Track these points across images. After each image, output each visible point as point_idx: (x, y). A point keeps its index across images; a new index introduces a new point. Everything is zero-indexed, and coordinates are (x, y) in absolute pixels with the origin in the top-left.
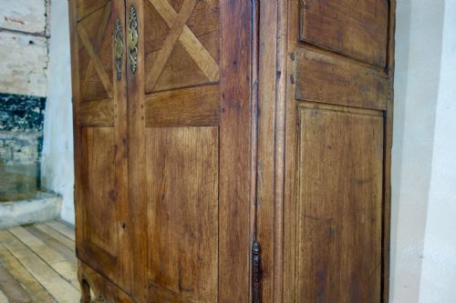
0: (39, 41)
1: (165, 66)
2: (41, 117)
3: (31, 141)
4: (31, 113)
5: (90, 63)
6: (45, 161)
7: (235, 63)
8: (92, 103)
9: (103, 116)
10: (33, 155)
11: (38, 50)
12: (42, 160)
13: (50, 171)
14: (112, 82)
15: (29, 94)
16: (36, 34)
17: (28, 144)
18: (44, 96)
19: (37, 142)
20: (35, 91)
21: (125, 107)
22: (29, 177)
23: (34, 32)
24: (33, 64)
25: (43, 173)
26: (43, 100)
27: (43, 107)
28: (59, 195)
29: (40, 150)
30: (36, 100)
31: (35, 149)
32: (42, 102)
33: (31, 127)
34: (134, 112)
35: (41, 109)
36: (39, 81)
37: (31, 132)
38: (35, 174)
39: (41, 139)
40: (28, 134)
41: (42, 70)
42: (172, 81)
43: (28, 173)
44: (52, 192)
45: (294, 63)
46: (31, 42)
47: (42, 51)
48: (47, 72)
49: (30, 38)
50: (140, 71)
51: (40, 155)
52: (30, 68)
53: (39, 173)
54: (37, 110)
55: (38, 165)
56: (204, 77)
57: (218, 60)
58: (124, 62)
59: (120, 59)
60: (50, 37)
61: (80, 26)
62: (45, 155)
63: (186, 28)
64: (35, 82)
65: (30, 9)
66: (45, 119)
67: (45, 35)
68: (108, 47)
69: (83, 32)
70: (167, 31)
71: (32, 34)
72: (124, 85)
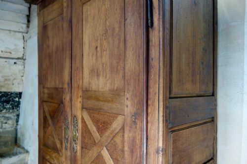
0: (19, 62)
1: (93, 162)
2: (19, 103)
3: (13, 117)
6: (20, 128)
8: (50, 150)
9: (56, 161)
11: (19, 67)
12: (19, 127)
13: (23, 135)
15: (13, 91)
16: (18, 58)
19: (16, 117)
20: (16, 89)
22: (10, 138)
23: (16, 57)
24: (15, 75)
25: (19, 135)
26: (20, 94)
27: (20, 97)
28: (27, 152)
29: (17, 121)
30: (16, 94)
31: (15, 121)
32: (20, 95)
35: (19, 99)
36: (18, 84)
38: (14, 136)
39: (18, 116)
41: (20, 77)
44: (23, 148)
46: (15, 63)
48: (23, 78)
49: (15, 61)
51: (17, 125)
53: (16, 134)
54: (17, 99)
55: (16, 130)
58: (69, 142)
59: (67, 139)
60: (25, 59)
61: (44, 103)
62: (20, 125)
63: (105, 148)
64: (17, 84)
65: (16, 45)
66: (21, 104)
67: (23, 59)
68: (61, 127)
69: (46, 109)
70: (95, 143)
71: (16, 59)
72: (69, 154)
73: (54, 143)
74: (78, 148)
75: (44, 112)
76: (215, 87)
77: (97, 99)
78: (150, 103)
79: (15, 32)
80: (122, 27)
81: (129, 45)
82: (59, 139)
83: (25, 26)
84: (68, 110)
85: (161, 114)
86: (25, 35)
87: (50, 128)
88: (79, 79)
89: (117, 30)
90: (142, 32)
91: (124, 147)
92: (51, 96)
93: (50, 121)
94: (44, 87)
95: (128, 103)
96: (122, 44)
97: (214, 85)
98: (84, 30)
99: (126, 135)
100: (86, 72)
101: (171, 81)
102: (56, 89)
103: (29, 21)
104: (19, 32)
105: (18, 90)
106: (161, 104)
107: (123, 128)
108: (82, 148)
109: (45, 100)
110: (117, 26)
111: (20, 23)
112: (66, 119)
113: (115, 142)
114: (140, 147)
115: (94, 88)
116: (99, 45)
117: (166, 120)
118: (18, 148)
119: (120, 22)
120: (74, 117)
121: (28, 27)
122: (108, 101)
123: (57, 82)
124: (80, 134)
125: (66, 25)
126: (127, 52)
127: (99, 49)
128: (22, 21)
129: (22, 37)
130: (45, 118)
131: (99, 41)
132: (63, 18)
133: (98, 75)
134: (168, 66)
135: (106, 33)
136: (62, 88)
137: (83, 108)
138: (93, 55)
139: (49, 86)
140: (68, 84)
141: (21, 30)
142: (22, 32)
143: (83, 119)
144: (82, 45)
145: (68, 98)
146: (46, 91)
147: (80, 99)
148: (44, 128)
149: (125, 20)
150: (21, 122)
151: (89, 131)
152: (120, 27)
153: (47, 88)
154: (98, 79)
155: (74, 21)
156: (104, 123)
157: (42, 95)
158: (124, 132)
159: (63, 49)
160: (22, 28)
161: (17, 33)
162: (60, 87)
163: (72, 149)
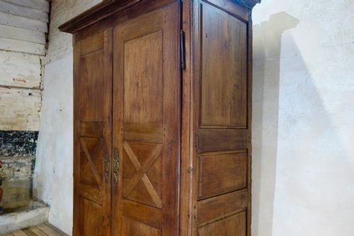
0: (35, 93)
1: (134, 189)
2: (35, 145)
3: (27, 163)
4: (28, 143)
6: (36, 178)
7: (169, 203)
8: (88, 186)
9: (95, 197)
10: (27, 173)
11: (35, 99)
12: (35, 176)
13: (41, 185)
14: (102, 181)
15: (27, 130)
16: (34, 88)
17: (25, 165)
18: (37, 130)
19: (31, 164)
21: (110, 199)
22: (24, 189)
23: (32, 87)
24: (30, 109)
25: (35, 186)
26: (37, 133)
27: (36, 138)
28: (47, 206)
29: (33, 169)
30: (32, 134)
31: (30, 169)
32: (35, 135)
33: (27, 152)
34: (116, 205)
35: (35, 140)
36: (34, 121)
37: (28, 157)
38: (29, 187)
39: (34, 161)
40: (25, 158)
41: (37, 113)
42: (137, 197)
43: (24, 186)
44: (42, 202)
45: (196, 210)
46: (30, 94)
47: (37, 100)
48: (40, 113)
49: (30, 91)
50: (120, 184)
51: (32, 173)
52: (29, 112)
53: (32, 185)
54: (32, 141)
55: (31, 180)
56: (154, 203)
57: (161, 198)
58: (110, 175)
59: (108, 172)
60: (43, 89)
61: (82, 139)
62: (37, 173)
63: (145, 175)
64: (32, 121)
65: (31, 72)
66: (38, 147)
67: (40, 89)
68: (100, 161)
69: (84, 144)
70: (135, 172)
71: (31, 89)
72: (109, 186)
73: (94, 178)
74: (119, 178)
75: (81, 147)
76: (249, 121)
77: (138, 131)
78: (183, 132)
79: (30, 54)
80: (161, 67)
81: (166, 83)
82: (99, 174)
83: (42, 47)
84: (109, 143)
85: (192, 141)
86: (42, 58)
87: (88, 163)
88: (121, 113)
89: (156, 69)
90: (176, 73)
91: (161, 171)
92: (89, 131)
93: (89, 157)
94: (81, 122)
95: (166, 133)
96: (160, 82)
97: (247, 118)
98: (126, 67)
99: (163, 161)
100: (127, 106)
101: (200, 113)
102: (96, 123)
103: (47, 41)
104: (35, 54)
105: (33, 129)
106: (192, 132)
107: (161, 155)
108: (123, 178)
109: (82, 135)
110: (156, 65)
111: (37, 43)
112: (106, 152)
113: (154, 167)
114: (175, 169)
115: (135, 121)
116: (140, 82)
117: (196, 146)
118: (35, 202)
119: (159, 63)
120: (115, 150)
121: (47, 48)
122: (148, 132)
123: (97, 116)
124: (121, 165)
125: (106, 59)
126: (165, 89)
127: (139, 85)
128: (39, 41)
129: (39, 61)
130: (83, 154)
131: (140, 78)
132: (103, 53)
133: (139, 109)
134: (198, 101)
135: (146, 71)
136: (102, 122)
137: (124, 140)
138: (134, 91)
139: (87, 120)
140: (109, 118)
141: (38, 52)
142: (39, 55)
143: (124, 150)
144: (123, 80)
145: (108, 132)
146: (84, 125)
147: (121, 132)
148: (82, 164)
149: (163, 61)
150: (37, 169)
151: (130, 161)
152: (159, 67)
153: (85, 122)
154: (139, 112)
155: (115, 56)
156: (144, 152)
157: (79, 130)
158: (162, 158)
159: (103, 82)
160: (40, 50)
161: (33, 56)
162: (100, 120)
163: (113, 181)
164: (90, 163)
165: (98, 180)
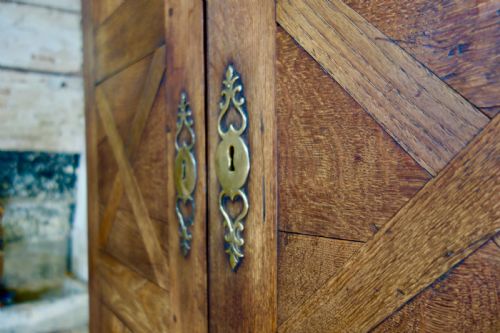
4: (61, 172)
5: (118, 179)
10: (62, 227)
14: (165, 248)
16: (70, 75)
17: (58, 214)
18: (78, 152)
19: (68, 211)
22: (56, 258)
32: (75, 159)
33: (62, 191)
35: (74, 168)
37: (62, 198)
39: (72, 207)
40: (58, 201)
43: (56, 252)
51: (72, 227)
54: (70, 169)
55: (69, 240)
58: (199, 218)
65: (63, 43)
71: (65, 75)
72: (199, 277)
75: (99, 124)
84: (190, 53)
148: (102, 184)
163: (216, 250)
164: (124, 176)
165: (151, 243)
